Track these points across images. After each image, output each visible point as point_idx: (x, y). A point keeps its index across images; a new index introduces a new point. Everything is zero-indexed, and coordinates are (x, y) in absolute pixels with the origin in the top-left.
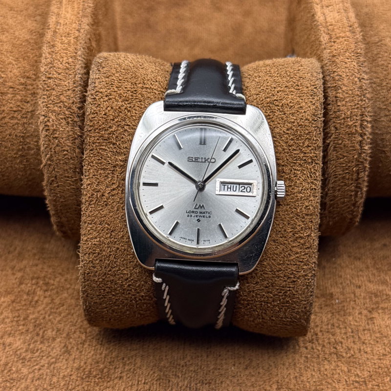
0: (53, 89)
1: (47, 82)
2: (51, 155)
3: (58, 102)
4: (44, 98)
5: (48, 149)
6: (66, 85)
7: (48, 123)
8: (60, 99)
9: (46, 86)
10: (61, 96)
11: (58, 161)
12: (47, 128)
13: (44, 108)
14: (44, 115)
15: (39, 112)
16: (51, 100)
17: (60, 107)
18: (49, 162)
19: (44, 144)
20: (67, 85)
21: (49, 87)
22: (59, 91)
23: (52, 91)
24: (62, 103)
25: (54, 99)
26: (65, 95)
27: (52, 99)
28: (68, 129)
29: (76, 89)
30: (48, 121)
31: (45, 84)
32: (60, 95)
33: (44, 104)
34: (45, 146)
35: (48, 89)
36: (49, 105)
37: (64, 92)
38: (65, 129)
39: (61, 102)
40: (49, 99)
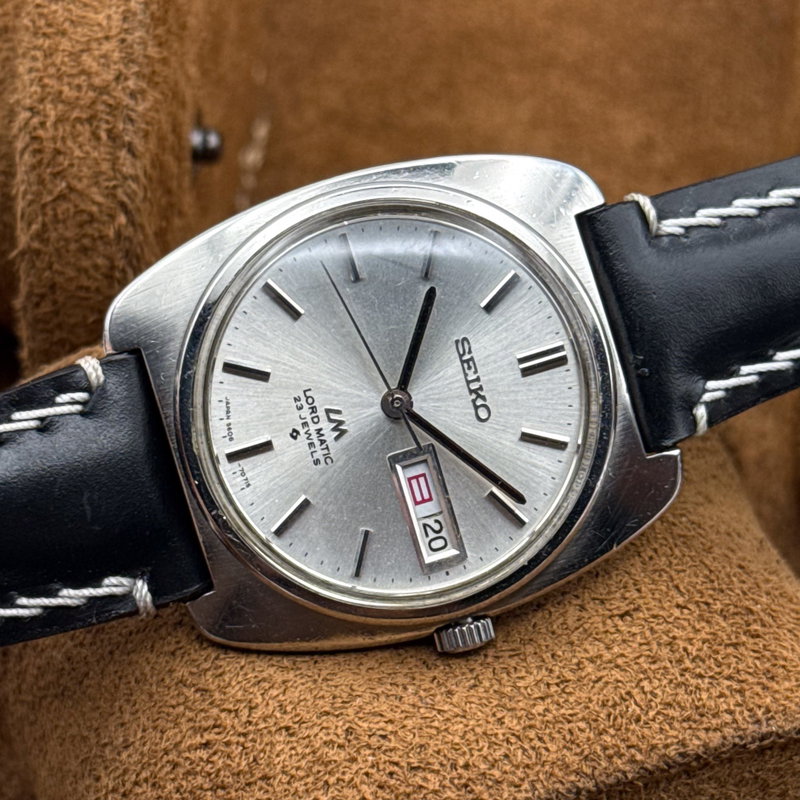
0: (64, 33)
1: (45, 11)
2: (44, 225)
3: (74, 71)
4: (34, 59)
5: (35, 207)
6: (99, 25)
7: (41, 132)
8: (79, 64)
9: (42, 22)
10: (85, 57)
11: (62, 243)
12: (36, 146)
13: (33, 89)
14: (31, 109)
15: (16, 97)
16: (53, 64)
17: (79, 87)
18: (36, 245)
19: (25, 193)
20: (104, 23)
21: (49, 25)
22: (78, 42)
23: (58, 38)
24: (83, 78)
25: (63, 63)
26: (96, 53)
27: (58, 61)
28: (96, 154)
29: (129, 38)
30: (43, 124)
31: (41, 15)
32: (82, 51)
33: (34, 75)
34: (29, 197)
35: (49, 30)
36: (46, 81)
37: (94, 45)
38: (87, 153)
39: (83, 72)
40: (49, 61)
